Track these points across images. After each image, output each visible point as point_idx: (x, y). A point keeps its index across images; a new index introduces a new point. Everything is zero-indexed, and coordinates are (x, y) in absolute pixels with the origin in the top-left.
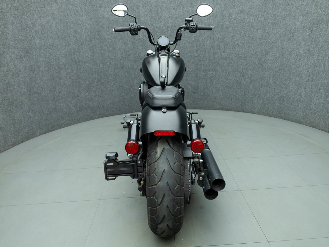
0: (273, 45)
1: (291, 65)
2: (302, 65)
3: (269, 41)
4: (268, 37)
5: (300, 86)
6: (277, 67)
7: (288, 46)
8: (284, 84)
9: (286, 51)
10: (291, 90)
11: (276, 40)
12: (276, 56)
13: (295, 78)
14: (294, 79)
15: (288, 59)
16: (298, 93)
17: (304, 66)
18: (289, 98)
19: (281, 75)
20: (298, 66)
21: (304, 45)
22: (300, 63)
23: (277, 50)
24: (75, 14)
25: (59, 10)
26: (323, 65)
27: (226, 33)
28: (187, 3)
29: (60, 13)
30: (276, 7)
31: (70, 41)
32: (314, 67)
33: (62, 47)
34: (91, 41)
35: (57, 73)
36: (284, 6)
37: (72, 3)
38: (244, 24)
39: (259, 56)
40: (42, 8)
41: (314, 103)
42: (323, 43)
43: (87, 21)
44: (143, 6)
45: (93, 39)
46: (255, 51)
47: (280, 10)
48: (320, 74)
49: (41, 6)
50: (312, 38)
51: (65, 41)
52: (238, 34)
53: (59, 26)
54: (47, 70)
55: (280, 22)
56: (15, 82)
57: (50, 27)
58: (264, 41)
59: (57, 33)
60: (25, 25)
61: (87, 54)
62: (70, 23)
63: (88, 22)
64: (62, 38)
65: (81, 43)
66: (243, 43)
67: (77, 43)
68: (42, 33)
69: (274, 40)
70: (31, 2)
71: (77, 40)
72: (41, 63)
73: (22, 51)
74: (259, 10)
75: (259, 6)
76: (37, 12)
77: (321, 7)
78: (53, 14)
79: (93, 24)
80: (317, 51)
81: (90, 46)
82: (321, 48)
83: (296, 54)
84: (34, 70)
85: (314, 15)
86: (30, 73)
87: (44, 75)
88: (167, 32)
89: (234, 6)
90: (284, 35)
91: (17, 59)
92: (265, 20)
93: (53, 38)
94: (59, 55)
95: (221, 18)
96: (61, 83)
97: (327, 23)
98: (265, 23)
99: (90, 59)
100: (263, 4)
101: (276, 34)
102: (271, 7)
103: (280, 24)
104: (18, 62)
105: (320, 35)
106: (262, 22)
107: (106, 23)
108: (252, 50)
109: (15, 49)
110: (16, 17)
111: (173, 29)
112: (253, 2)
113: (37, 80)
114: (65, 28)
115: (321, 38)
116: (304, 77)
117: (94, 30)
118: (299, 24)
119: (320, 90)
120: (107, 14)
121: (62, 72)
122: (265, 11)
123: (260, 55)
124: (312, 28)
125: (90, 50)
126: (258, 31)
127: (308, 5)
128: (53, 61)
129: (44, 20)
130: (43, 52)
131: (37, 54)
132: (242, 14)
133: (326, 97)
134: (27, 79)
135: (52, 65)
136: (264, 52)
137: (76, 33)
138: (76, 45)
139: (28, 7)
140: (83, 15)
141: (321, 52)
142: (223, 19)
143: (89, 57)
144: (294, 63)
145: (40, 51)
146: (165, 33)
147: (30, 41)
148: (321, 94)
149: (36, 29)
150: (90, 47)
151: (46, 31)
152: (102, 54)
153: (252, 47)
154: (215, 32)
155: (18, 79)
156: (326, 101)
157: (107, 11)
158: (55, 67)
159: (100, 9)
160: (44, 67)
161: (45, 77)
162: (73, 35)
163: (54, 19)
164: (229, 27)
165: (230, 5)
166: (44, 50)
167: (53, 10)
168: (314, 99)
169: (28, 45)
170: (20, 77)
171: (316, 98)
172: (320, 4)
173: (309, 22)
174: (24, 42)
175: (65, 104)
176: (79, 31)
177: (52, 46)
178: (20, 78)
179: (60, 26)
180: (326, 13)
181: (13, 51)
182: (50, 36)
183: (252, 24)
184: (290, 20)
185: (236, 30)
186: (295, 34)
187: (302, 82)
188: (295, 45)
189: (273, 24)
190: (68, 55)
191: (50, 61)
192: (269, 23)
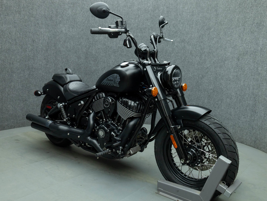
0: (208, 70)
1: (223, 88)
3: (205, 66)
4: (204, 64)
5: (230, 106)
6: (211, 89)
7: (220, 72)
8: (217, 104)
9: (219, 76)
10: (223, 110)
11: (210, 66)
12: (210, 79)
13: (226, 99)
14: (225, 100)
15: (220, 83)
16: (229, 113)
17: (233, 89)
18: (221, 116)
19: (214, 96)
21: (233, 72)
22: (230, 86)
23: (211, 75)
24: (35, 25)
25: (21, 21)
26: (248, 89)
27: (169, 57)
28: (137, 29)
29: (22, 23)
30: (210, 40)
31: (27, 49)
32: (241, 90)
33: (18, 53)
34: (47, 51)
35: (9, 75)
36: (217, 39)
37: (34, 16)
38: (185, 51)
40: (5, 16)
41: (242, 121)
42: (248, 71)
43: (46, 33)
45: (49, 50)
46: (193, 75)
47: (214, 42)
48: (246, 96)
50: (239, 67)
51: (22, 48)
52: (179, 59)
55: (213, 52)
57: (10, 33)
58: (201, 66)
59: (15, 39)
61: (41, 63)
62: (29, 32)
63: (46, 34)
64: (20, 44)
65: (37, 52)
66: (183, 67)
67: (33, 51)
69: (208, 66)
71: (34, 48)
74: (197, 40)
77: (246, 42)
78: (15, 23)
79: (51, 36)
80: (243, 77)
81: (45, 55)
82: (246, 75)
83: (227, 79)
85: (240, 48)
88: (118, 51)
90: (217, 62)
92: (202, 49)
93: (10, 43)
94: (14, 59)
95: (165, 44)
96: (11, 86)
97: (250, 55)
98: (201, 52)
99: (44, 67)
100: (200, 37)
101: (210, 61)
102: (207, 39)
105: (245, 64)
106: (199, 51)
107: (63, 37)
108: (191, 74)
111: (123, 50)
112: (193, 34)
114: (24, 37)
115: (246, 67)
116: (234, 98)
117: (51, 42)
118: (229, 55)
119: (246, 110)
120: (65, 30)
121: (14, 75)
122: (202, 42)
123: (197, 78)
124: (239, 58)
125: (45, 59)
126: (196, 57)
127: (236, 40)
128: (8, 64)
129: (5, 26)
132: (183, 43)
133: (251, 116)
135: (5, 68)
136: (200, 76)
137: (33, 41)
138: (32, 53)
140: (43, 28)
141: (247, 78)
142: (167, 46)
143: (43, 65)
144: (225, 86)
148: (247, 114)
150: (45, 56)
151: (5, 36)
152: (55, 64)
153: (191, 71)
154: (160, 55)
156: (251, 119)
157: (65, 27)
158: (8, 70)
159: (59, 25)
162: (30, 43)
163: (15, 27)
164: (172, 52)
165: (173, 35)
167: (15, 19)
168: (242, 118)
171: (243, 117)
172: (245, 40)
173: (237, 53)
175: (12, 106)
176: (36, 40)
177: (8, 50)
179: (19, 34)
180: (250, 47)
182: (8, 42)
183: (191, 52)
184: (221, 51)
185: (178, 56)
186: (226, 62)
187: (232, 103)
188: (226, 72)
189: (208, 53)
190: (23, 61)
191: (4, 63)
192: (205, 52)
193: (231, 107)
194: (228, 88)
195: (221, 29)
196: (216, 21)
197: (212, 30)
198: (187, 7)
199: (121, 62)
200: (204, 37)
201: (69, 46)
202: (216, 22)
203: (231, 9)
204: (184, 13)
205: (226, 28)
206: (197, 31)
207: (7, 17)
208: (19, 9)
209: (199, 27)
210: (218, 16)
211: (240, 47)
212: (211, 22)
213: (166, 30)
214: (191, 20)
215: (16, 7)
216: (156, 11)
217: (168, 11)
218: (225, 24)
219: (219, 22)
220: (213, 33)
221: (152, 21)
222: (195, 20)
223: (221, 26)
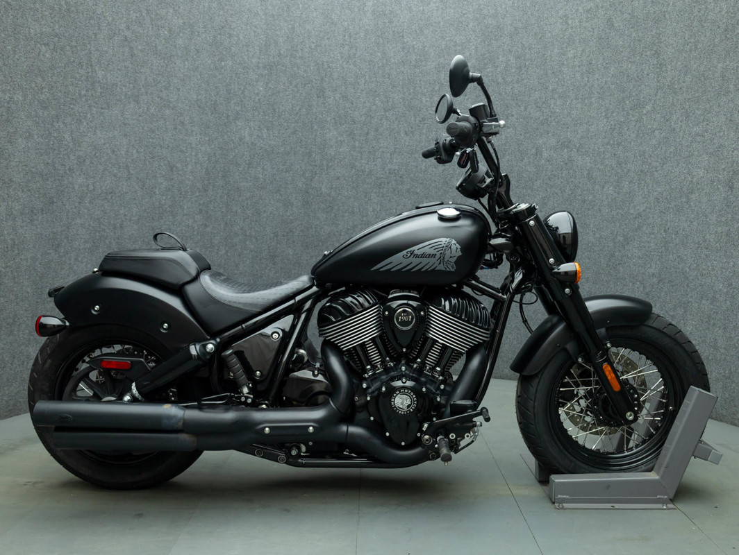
0: (640, 221)
1: (688, 270)
2: (713, 270)
3: (632, 211)
4: (629, 204)
5: (712, 322)
6: (653, 274)
7: (676, 224)
9: (674, 236)
10: (691, 333)
11: (648, 210)
12: (648, 247)
13: (697, 302)
14: (697, 305)
15: (679, 257)
17: (719, 272)
20: (704, 272)
21: (715, 222)
22: (709, 264)
23: (650, 234)
24: (175, 128)
25: (140, 118)
27: (529, 191)
29: (142, 125)
30: (644, 136)
31: (156, 187)
33: (135, 199)
34: (206, 191)
36: (664, 134)
37: (171, 105)
38: (571, 171)
39: (608, 247)
40: (102, 109)
43: (201, 146)
44: (336, 123)
45: (211, 187)
46: (598, 236)
47: (654, 142)
49: (100, 106)
51: (144, 186)
52: (557, 194)
53: (135, 151)
54: (89, 249)
55: (654, 170)
56: (7, 267)
57: (114, 151)
58: (620, 211)
59: (127, 166)
60: (55, 141)
61: (191, 221)
62: (161, 146)
63: (203, 148)
64: (138, 178)
65: (181, 194)
67: (170, 193)
68: (92, 163)
69: (642, 209)
70: (80, 94)
71: (173, 186)
72: (77, 231)
73: (39, 198)
74: (606, 140)
75: (606, 132)
76: (89, 116)
78: (125, 124)
79: (215, 153)
81: (202, 202)
83: (698, 243)
84: (58, 246)
86: (49, 251)
87: (79, 259)
88: (388, 183)
89: (548, 132)
90: (666, 199)
91: (22, 214)
92: (620, 164)
93: (115, 176)
94: (125, 215)
98: (619, 171)
100: (615, 129)
101: (647, 196)
102: (633, 136)
103: (656, 173)
104: (23, 221)
106: (613, 169)
107: (245, 153)
109: (23, 191)
110: (40, 122)
112: (592, 125)
113: (62, 269)
114: (148, 158)
116: (721, 299)
117: (214, 167)
118: (702, 175)
120: (251, 135)
122: (619, 144)
123: (611, 244)
124: (732, 183)
125: (201, 212)
126: (603, 188)
127: (720, 132)
128: (109, 229)
129: (102, 134)
130: (88, 204)
131: (71, 209)
132: (566, 150)
134: (37, 263)
135: (103, 239)
136: (619, 238)
137: (172, 169)
138: (169, 197)
139: (71, 104)
140: (194, 133)
142: (522, 160)
143: (196, 228)
144: (695, 265)
145: (80, 203)
146: (383, 185)
147: (62, 177)
149: (81, 153)
150: (200, 204)
151: (103, 160)
152: (226, 223)
155: (17, 261)
157: (250, 128)
158: (110, 242)
159: (235, 122)
160: (83, 240)
161: (82, 263)
162: (164, 173)
163: (125, 135)
164: (535, 178)
165: (537, 129)
166: (90, 202)
167: (126, 116)
169: (54, 186)
170: (23, 257)
173: (724, 169)
174: (47, 180)
176: (179, 165)
177: (111, 193)
178: (21, 259)
179: (137, 151)
181: (18, 196)
182: (110, 172)
183: (589, 174)
184: (678, 165)
185: (552, 186)
186: (693, 197)
187: (717, 313)
188: (695, 223)
189: (639, 173)
190: (146, 219)
191: (100, 227)
192: (629, 171)
193: (714, 324)
194: (704, 269)
195: (673, 104)
196: (658, 82)
197: (648, 108)
198: (572, 52)
199: (396, 209)
200: (626, 128)
201: (261, 176)
202: (658, 84)
203: (700, 45)
204: (565, 69)
205: (689, 99)
206: (603, 114)
207: (107, 111)
208: (136, 90)
209: (610, 104)
210: (664, 69)
211: (733, 152)
212: (643, 86)
213: (517, 119)
214: (586, 85)
215: (127, 85)
216: (488, 70)
217: (520, 67)
218: (684, 89)
219: (668, 86)
220: (651, 117)
221: (477, 96)
222: (596, 86)
223: (673, 95)
